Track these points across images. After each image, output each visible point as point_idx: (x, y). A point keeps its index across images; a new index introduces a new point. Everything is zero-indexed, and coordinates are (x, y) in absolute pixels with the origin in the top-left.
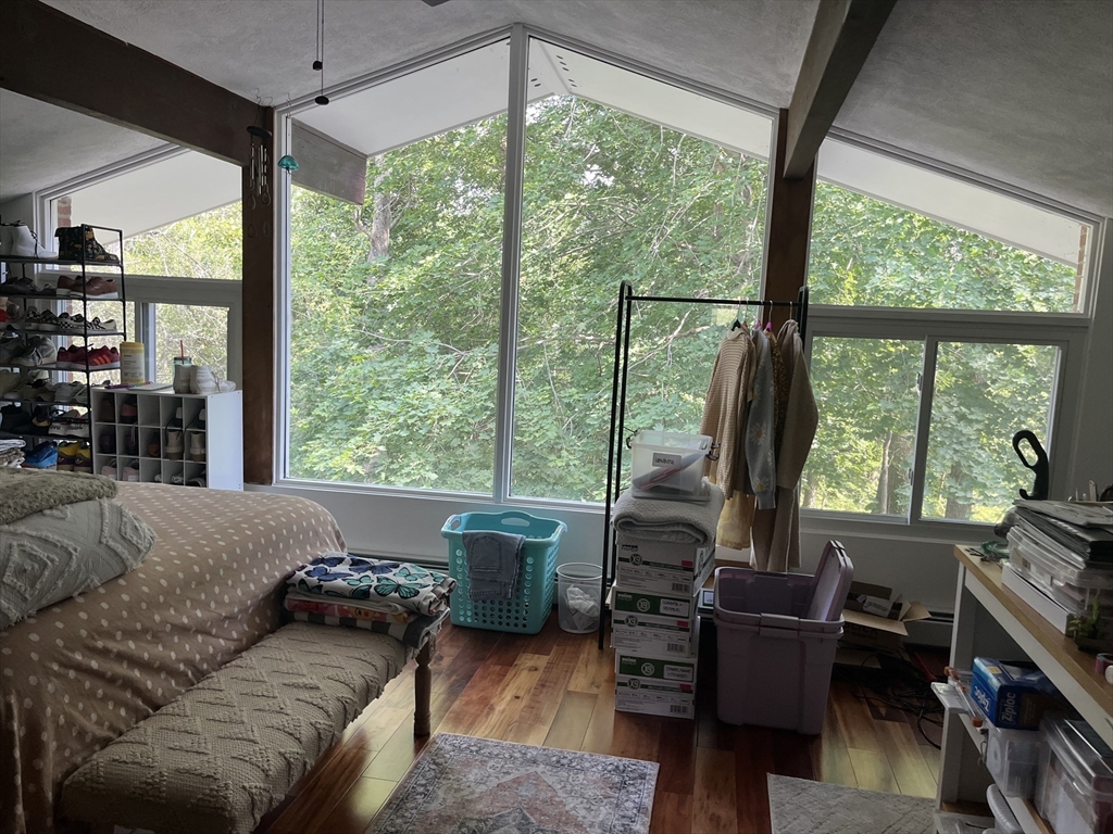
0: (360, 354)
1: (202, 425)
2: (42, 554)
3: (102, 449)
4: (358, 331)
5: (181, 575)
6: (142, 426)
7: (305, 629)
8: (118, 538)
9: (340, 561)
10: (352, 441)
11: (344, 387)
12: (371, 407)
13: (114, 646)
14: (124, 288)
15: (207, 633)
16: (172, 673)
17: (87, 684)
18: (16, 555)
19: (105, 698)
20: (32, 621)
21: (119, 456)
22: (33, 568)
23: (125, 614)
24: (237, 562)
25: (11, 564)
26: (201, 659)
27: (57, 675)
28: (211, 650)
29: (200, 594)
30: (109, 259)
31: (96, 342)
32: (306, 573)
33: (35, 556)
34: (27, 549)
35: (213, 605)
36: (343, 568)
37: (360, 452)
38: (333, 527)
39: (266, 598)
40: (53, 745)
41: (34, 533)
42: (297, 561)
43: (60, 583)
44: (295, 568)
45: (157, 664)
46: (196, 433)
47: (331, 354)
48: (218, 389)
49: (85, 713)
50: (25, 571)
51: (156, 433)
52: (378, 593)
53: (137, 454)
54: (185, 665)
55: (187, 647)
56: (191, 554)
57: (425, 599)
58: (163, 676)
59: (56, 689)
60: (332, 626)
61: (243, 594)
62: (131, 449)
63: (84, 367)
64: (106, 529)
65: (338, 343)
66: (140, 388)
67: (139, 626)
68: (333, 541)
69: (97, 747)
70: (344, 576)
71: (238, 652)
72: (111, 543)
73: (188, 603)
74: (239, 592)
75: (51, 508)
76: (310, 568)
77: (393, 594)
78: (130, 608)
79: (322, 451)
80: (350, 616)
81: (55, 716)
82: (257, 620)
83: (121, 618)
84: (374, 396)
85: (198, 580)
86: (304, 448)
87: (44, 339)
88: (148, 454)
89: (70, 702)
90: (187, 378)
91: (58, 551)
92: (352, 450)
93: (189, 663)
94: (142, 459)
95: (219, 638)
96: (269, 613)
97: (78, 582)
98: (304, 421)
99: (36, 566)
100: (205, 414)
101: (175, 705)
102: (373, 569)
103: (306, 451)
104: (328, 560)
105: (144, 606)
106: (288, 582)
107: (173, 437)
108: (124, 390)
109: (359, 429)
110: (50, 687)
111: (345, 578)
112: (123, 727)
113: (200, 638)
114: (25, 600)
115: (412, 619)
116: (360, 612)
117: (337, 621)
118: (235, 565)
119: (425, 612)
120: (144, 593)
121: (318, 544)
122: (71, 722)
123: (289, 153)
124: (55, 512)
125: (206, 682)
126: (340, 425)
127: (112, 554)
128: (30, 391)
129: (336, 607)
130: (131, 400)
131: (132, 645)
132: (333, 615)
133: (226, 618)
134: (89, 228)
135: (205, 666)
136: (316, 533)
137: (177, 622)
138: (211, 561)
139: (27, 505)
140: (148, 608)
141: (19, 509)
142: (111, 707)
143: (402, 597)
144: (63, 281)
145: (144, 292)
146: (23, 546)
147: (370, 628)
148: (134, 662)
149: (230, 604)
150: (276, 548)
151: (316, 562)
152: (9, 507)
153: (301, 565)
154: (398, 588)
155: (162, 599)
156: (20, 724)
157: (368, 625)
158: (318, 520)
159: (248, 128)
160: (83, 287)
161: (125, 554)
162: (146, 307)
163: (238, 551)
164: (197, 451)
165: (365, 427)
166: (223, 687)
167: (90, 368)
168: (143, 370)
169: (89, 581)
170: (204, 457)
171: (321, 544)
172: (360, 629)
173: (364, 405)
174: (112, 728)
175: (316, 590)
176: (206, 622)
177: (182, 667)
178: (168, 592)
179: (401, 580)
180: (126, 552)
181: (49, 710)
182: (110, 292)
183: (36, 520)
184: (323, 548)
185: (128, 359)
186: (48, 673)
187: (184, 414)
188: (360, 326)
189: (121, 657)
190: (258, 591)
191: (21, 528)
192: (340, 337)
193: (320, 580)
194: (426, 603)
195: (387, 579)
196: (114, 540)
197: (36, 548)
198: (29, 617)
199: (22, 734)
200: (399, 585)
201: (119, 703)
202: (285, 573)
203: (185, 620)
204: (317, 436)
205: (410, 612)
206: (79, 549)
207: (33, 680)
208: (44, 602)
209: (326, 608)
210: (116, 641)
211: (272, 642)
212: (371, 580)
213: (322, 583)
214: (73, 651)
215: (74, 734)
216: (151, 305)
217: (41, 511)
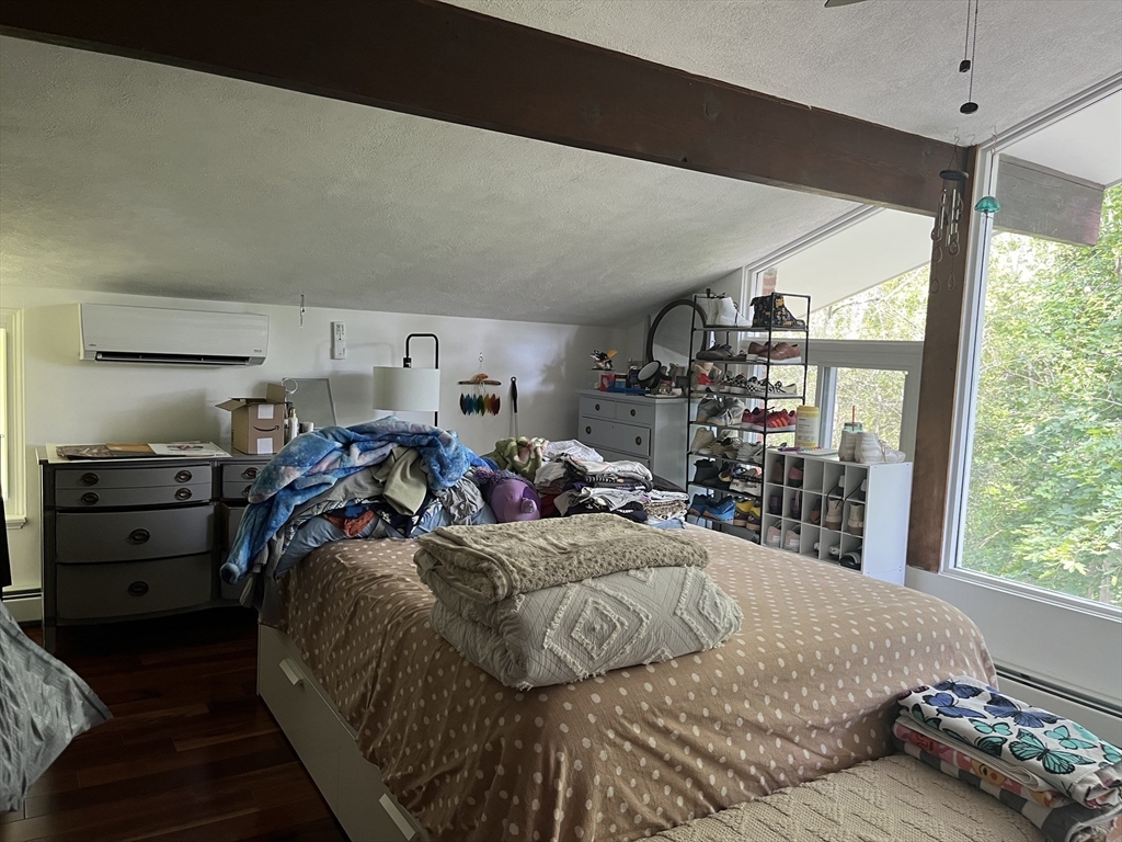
0: (1099, 427)
1: (863, 496)
2: (613, 615)
3: (771, 510)
4: (1101, 401)
5: (761, 666)
6: (807, 491)
7: (914, 768)
8: (695, 613)
9: (976, 692)
10: (1075, 531)
11: (1073, 467)
12: (1106, 493)
13: (677, 729)
14: (807, 352)
15: (788, 739)
16: (741, 774)
17: (643, 762)
18: (588, 612)
19: (661, 782)
20: (600, 681)
21: (785, 519)
22: (602, 628)
23: (692, 696)
24: (834, 664)
25: (581, 620)
26: (777, 767)
27: (613, 744)
28: (791, 760)
29: (782, 693)
30: (795, 325)
31: (775, 405)
32: (924, 697)
33: (607, 616)
34: (601, 608)
35: (797, 708)
36: (976, 704)
37: (1084, 547)
38: (978, 644)
39: (872, 715)
40: (598, 817)
41: (611, 592)
42: (916, 679)
43: (628, 648)
44: (912, 686)
45: (723, 760)
46: (857, 504)
47: (1062, 426)
48: (884, 459)
49: (637, 791)
50: (594, 629)
51: (819, 499)
52: (1013, 753)
53: (800, 519)
54: (757, 768)
55: (762, 749)
56: (779, 644)
57: (1082, 782)
58: (730, 774)
59: (609, 758)
60: (949, 777)
61: (838, 703)
62: (795, 514)
63: (762, 429)
64: (683, 600)
65: (1072, 414)
66: (811, 452)
67: (706, 713)
68: (974, 662)
69: (647, 833)
70: (973, 715)
71: (826, 770)
72: (686, 617)
73: (767, 700)
74: (833, 700)
75: (638, 569)
76: (933, 691)
77: (1034, 760)
78: (698, 689)
79: (1038, 539)
80: (972, 771)
81: (604, 787)
82: (857, 739)
83: (687, 699)
84: (1114, 480)
85: (783, 677)
86: (1018, 531)
87: (736, 401)
88: (809, 520)
89: (621, 776)
90: (853, 443)
91: (631, 615)
92: (1073, 542)
93: (762, 767)
94: (804, 524)
95: (803, 748)
96: (873, 734)
97: (648, 651)
98: (1021, 501)
99: (605, 627)
100: (866, 485)
101: (734, 812)
102: (1017, 715)
103: (1018, 536)
104: (959, 687)
105: (714, 691)
106: (901, 702)
107: (832, 504)
108: (794, 453)
109: (1086, 518)
110: (603, 755)
111: (975, 719)
112: (679, 820)
113: (778, 742)
114: (592, 658)
115: (1059, 804)
116: (985, 771)
117: (956, 773)
118: (831, 668)
119: (1081, 801)
120: (716, 677)
121: (952, 663)
122: (620, 798)
123: (993, 194)
124: (639, 574)
125: (775, 797)
126: (1065, 510)
127: (687, 630)
128: (719, 448)
129: (955, 753)
130: (799, 464)
131: (696, 731)
132: (950, 762)
133: (813, 727)
134: (780, 296)
135: (782, 777)
136: (950, 648)
137: (750, 718)
138: (800, 657)
139: (614, 562)
140: (718, 694)
141: (605, 565)
142: (667, 792)
143: (1047, 769)
144: (753, 347)
145: (830, 356)
146: (597, 603)
147: (998, 796)
148: (698, 751)
149: (820, 712)
150: (890, 658)
151: (942, 686)
152: (596, 562)
153: (922, 685)
154: (1044, 754)
155: (735, 688)
156: (568, 784)
157: (996, 792)
158: (955, 632)
159: (942, 172)
160: (767, 352)
161: (701, 631)
162: (827, 370)
163: (837, 652)
164: (855, 524)
165: (1096, 517)
166: (790, 813)
167: (768, 430)
168: (816, 434)
169: (659, 652)
170: (861, 531)
171: (956, 664)
172: (983, 792)
173: (1097, 489)
174: (665, 815)
175: (931, 723)
176: (787, 727)
177: (753, 770)
178: (745, 682)
179: (1053, 744)
180: (701, 629)
181: (597, 779)
182: (794, 356)
183: (619, 579)
184: (959, 670)
185: (802, 423)
186: (603, 738)
187: (845, 483)
188: (1106, 394)
189: (683, 741)
190: (858, 705)
191: (601, 585)
192: (1076, 406)
193: (939, 712)
194: (1082, 789)
195: (1032, 736)
196: (690, 613)
197: (608, 608)
198: (599, 675)
199: (568, 795)
200: (1047, 751)
201: (677, 791)
202: (898, 691)
203: (761, 718)
204: (1037, 519)
205: (1057, 794)
206: (650, 617)
207: (586, 742)
208: (612, 664)
209: (943, 751)
210: (680, 722)
211: (866, 772)
212: (1008, 731)
213: (941, 716)
214: (632, 722)
215: (623, 811)
216: (833, 369)
217: (628, 570)
